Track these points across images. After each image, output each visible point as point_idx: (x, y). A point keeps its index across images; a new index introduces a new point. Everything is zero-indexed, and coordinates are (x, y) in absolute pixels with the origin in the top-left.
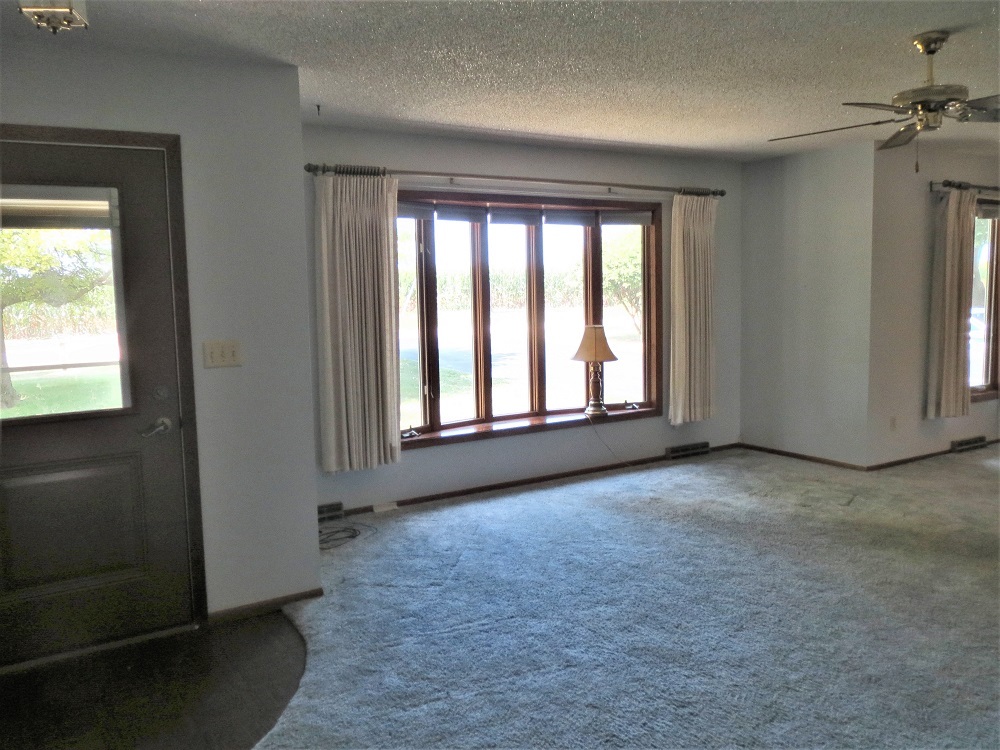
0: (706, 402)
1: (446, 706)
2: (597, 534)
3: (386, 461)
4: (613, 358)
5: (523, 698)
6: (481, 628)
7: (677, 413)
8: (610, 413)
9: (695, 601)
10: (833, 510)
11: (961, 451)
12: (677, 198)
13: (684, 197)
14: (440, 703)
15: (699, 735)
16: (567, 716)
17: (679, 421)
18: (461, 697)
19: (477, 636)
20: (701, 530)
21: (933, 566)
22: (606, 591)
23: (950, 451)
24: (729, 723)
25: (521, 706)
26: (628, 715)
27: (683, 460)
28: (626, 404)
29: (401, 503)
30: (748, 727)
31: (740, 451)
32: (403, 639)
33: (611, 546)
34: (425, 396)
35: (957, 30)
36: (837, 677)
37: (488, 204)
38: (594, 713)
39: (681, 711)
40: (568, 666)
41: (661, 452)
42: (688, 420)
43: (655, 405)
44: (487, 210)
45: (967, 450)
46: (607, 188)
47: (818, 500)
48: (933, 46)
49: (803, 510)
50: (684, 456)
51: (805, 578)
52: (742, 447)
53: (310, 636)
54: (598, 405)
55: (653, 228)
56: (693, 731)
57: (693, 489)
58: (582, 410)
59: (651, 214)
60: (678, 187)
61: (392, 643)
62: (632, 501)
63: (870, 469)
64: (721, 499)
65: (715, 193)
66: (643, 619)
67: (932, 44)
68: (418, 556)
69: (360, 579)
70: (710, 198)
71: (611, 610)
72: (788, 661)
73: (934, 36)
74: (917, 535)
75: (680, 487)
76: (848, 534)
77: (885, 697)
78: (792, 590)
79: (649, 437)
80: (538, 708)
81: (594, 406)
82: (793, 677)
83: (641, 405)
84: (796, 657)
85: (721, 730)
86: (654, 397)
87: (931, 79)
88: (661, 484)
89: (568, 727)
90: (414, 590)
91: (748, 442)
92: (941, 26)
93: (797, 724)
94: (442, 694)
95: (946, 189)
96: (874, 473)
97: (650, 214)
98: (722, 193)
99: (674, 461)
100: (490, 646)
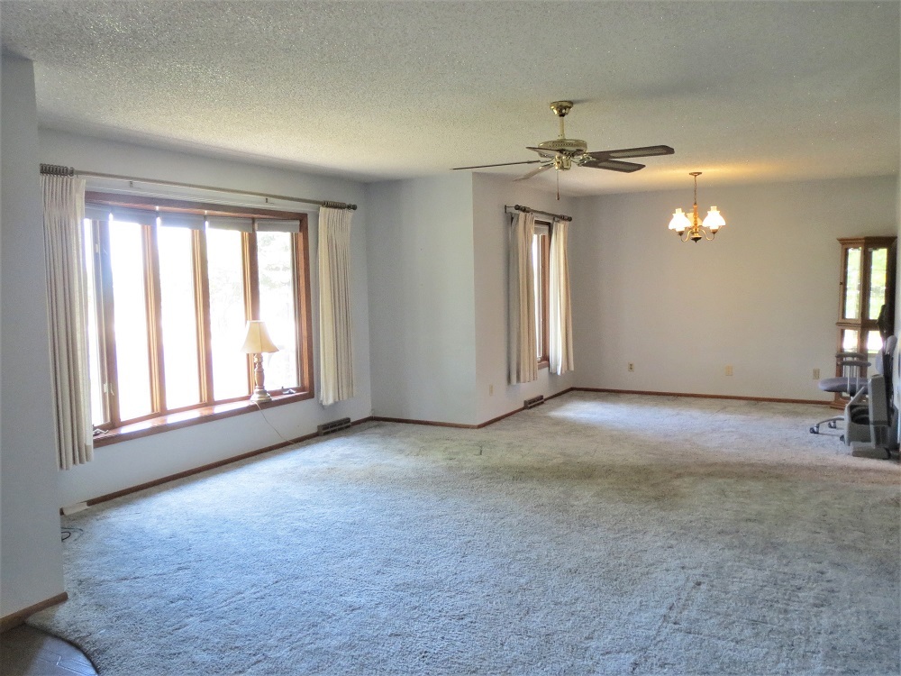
0: (350, 384)
1: (270, 665)
2: (302, 503)
3: (81, 461)
4: (273, 350)
5: (334, 643)
6: (255, 596)
7: (327, 394)
8: (274, 399)
9: (416, 541)
10: (473, 460)
11: (531, 407)
12: (322, 210)
13: (328, 209)
14: (260, 664)
15: (486, 635)
16: (380, 647)
17: (331, 401)
18: (278, 655)
19: (256, 604)
20: (386, 488)
21: (561, 489)
22: (343, 546)
23: (523, 409)
24: (501, 622)
25: (336, 648)
26: (427, 634)
27: (333, 435)
28: (283, 390)
29: (91, 503)
30: (516, 621)
31: (375, 423)
32: (187, 621)
33: (322, 511)
34: (104, 394)
35: (578, 102)
36: (550, 574)
37: (157, 208)
38: (399, 640)
39: (463, 622)
40: (353, 610)
41: (315, 430)
42: (337, 400)
43: (308, 390)
44: (157, 214)
45: (534, 406)
46: (264, 198)
47: (458, 453)
48: (564, 111)
49: (453, 463)
50: (334, 431)
51: (485, 511)
52: (375, 421)
53: (82, 638)
54: (263, 392)
55: (301, 236)
56: (481, 634)
57: (357, 457)
58: (247, 398)
59: (300, 223)
60: (322, 200)
61: (176, 626)
62: (314, 473)
63: (480, 426)
64: (385, 462)
65: (349, 207)
66: (388, 563)
67: (563, 109)
68: (145, 547)
69: (99, 578)
70: (346, 211)
71: (358, 561)
72: (512, 571)
73: (565, 104)
74: (538, 469)
75: (347, 456)
76: (494, 474)
77: (587, 581)
78: (481, 522)
79: (303, 418)
80: (352, 647)
81: (260, 393)
82: (522, 581)
83: (297, 390)
84: (515, 567)
85: (499, 628)
86: (307, 382)
87: (563, 134)
88: (327, 456)
89: (385, 655)
90: (164, 577)
91: (378, 415)
92: (571, 99)
93: (546, 611)
94: (259, 657)
95: (517, 212)
96: (483, 429)
97: (298, 223)
98: (354, 208)
99: (326, 437)
100: (273, 609)
